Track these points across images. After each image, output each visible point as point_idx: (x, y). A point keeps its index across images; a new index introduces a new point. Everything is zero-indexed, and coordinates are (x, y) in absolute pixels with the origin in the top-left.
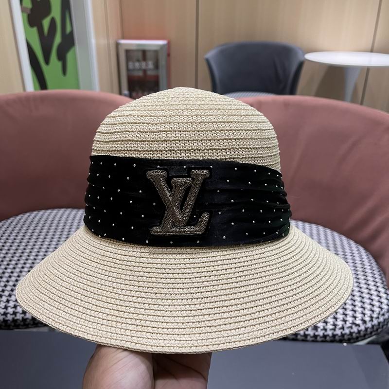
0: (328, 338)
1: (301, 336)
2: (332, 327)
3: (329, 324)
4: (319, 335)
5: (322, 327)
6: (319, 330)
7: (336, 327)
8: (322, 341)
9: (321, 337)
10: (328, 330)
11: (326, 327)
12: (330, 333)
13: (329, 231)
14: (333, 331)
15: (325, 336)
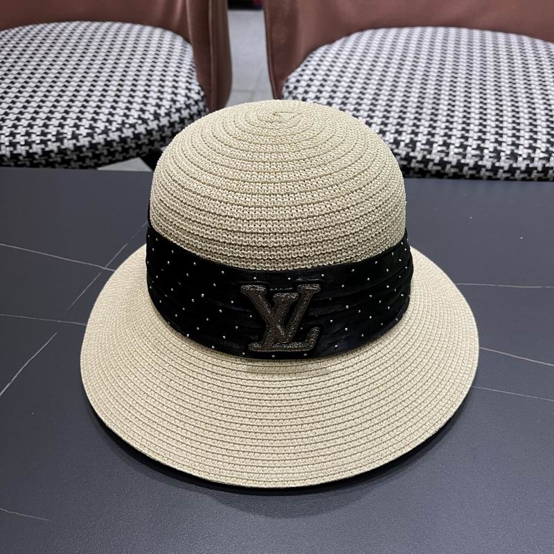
0: (534, 174)
1: (487, 170)
2: (542, 155)
3: (538, 151)
4: (518, 168)
5: (525, 156)
6: (520, 159)
7: (550, 155)
8: (524, 179)
9: (522, 172)
10: (536, 159)
11: (532, 155)
12: (538, 164)
13: (540, 43)
14: (544, 162)
15: (529, 170)
